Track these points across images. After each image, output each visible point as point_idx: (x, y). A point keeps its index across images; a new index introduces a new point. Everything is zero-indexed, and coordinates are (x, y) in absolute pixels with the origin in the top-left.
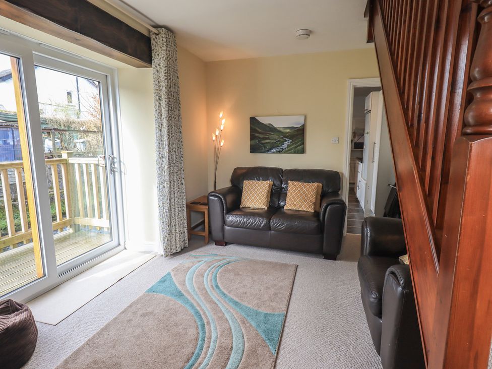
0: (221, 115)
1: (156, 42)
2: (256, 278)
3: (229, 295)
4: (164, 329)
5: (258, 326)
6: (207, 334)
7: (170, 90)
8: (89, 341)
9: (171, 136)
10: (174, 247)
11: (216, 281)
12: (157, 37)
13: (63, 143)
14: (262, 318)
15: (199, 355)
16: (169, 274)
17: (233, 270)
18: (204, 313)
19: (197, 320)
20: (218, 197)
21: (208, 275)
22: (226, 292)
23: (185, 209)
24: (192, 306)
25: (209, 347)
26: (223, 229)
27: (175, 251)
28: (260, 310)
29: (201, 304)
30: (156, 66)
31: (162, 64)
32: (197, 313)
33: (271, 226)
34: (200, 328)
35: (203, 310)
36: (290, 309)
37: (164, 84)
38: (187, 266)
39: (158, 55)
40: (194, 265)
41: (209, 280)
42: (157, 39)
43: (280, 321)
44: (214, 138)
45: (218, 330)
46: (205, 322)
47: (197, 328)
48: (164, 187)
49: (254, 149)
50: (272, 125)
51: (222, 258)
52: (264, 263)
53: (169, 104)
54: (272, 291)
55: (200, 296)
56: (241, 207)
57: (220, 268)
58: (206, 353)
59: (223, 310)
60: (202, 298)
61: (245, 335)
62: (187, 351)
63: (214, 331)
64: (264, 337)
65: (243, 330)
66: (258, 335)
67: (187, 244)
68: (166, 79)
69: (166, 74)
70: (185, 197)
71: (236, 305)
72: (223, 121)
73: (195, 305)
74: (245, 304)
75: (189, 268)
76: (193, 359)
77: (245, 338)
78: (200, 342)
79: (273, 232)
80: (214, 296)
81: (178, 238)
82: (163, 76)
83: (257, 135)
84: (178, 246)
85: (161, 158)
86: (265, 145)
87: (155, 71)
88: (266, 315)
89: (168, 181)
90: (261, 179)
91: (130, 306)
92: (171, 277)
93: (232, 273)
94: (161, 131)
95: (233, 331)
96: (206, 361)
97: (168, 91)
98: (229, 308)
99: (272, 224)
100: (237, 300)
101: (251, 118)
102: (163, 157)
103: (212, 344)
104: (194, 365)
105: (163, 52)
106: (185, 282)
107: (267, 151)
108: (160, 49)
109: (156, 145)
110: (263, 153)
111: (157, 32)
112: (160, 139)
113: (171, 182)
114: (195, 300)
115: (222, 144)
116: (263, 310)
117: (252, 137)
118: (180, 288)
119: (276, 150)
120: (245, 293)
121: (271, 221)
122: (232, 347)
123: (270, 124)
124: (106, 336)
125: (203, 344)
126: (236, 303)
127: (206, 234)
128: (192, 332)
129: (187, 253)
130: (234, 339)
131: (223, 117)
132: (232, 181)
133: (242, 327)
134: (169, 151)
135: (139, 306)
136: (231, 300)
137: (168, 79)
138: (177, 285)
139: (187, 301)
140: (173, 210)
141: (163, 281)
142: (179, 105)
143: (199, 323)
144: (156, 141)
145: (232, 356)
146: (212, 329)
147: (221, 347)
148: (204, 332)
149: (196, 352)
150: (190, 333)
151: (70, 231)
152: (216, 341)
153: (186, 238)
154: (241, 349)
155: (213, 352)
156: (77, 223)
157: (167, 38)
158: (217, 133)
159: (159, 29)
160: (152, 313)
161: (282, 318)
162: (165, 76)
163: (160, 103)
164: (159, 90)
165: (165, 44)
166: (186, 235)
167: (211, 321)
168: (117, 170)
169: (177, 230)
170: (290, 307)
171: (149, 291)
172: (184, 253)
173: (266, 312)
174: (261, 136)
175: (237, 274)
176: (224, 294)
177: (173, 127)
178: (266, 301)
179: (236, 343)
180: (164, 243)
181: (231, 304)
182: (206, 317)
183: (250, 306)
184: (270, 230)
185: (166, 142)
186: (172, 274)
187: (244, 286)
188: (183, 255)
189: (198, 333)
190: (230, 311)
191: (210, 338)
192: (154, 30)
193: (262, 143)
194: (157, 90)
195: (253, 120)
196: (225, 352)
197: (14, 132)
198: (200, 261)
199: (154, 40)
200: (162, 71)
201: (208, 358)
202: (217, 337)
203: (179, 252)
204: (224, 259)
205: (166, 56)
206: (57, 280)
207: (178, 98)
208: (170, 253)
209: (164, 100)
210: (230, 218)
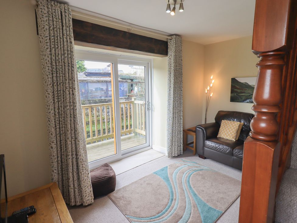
0: (212, 78)
1: (170, 44)
2: (214, 184)
3: (193, 188)
4: (154, 194)
5: (202, 212)
6: (172, 205)
7: (176, 68)
8: (124, 187)
9: (175, 93)
10: (173, 153)
11: (189, 178)
12: (171, 41)
13: (142, 89)
14: (206, 209)
15: (164, 213)
16: (167, 167)
17: (202, 175)
18: (176, 194)
19: (170, 196)
20: (202, 129)
21: (186, 174)
22: (192, 186)
23: (182, 133)
24: (171, 187)
25: (170, 211)
26: (203, 149)
27: (174, 155)
28: (207, 204)
29: (176, 188)
30: (169, 56)
31: (172, 55)
32: (172, 192)
33: (234, 153)
34: (170, 200)
35: (175, 191)
36: (228, 211)
37: (173, 65)
38: (177, 165)
39: (171, 50)
40: (181, 166)
41: (186, 176)
42: (170, 41)
43: (217, 215)
44: (206, 92)
45: (179, 205)
46: (174, 198)
47: (169, 200)
48: (170, 120)
49: (233, 99)
50: (248, 84)
51: (199, 166)
52: (225, 176)
53: (175, 76)
54: (221, 196)
55: (177, 184)
56: (218, 137)
57: (195, 172)
58: (168, 214)
59: (186, 196)
60: (178, 185)
61: (192, 214)
62: (160, 209)
63: (176, 205)
64: (202, 219)
65: (192, 211)
66: (199, 217)
67: (182, 153)
68: (174, 63)
69: (174, 60)
70: (182, 127)
71: (194, 195)
72: (213, 81)
73: (173, 187)
74: (200, 197)
75: (178, 167)
76: (161, 214)
77: (191, 215)
78: (167, 207)
79: (235, 157)
80: (185, 186)
81: (176, 148)
82: (172, 61)
83: (236, 90)
84: (176, 153)
85: (169, 104)
86: (242, 97)
87: (169, 58)
88: (210, 208)
89: (172, 117)
90: (235, 120)
91: (144, 178)
92: (167, 169)
93: (200, 177)
94: (170, 90)
95: (186, 209)
96: (166, 217)
97: (175, 68)
98: (190, 196)
99: (234, 152)
100: (196, 193)
101: (232, 79)
102: (170, 104)
103: (172, 210)
104: (160, 216)
105: (173, 48)
106: (173, 174)
107: (243, 101)
108: (172, 47)
109: (167, 97)
110: (239, 102)
111: (171, 38)
112: (169, 94)
113: (174, 118)
114: (174, 185)
115: (211, 95)
116: (210, 205)
117: (232, 92)
118: (169, 176)
119: (250, 101)
120: (203, 191)
121: (234, 150)
122: (182, 217)
123: (246, 83)
124: (130, 188)
125: (168, 208)
126: (195, 195)
127: (194, 149)
128: (166, 201)
129: (181, 158)
130: (185, 213)
131: (213, 79)
132: (216, 119)
133: (192, 209)
134: (174, 101)
135: (147, 179)
136: (193, 192)
137: (175, 62)
138: (168, 174)
139: (170, 184)
140: (174, 133)
141: (162, 170)
142: (182, 75)
143: (171, 198)
144: (167, 95)
145: (180, 221)
146: (176, 203)
147: (176, 214)
148: (171, 203)
149: (163, 211)
150: (164, 201)
151: (133, 134)
152: (175, 210)
153: (182, 149)
154: (186, 220)
155: (171, 215)
156: (136, 131)
157: (176, 40)
158: (208, 88)
159: (172, 36)
160: (151, 184)
161: (219, 214)
162: (174, 61)
163: (170, 76)
164: (170, 68)
165: (175, 44)
166: (182, 147)
167: (177, 199)
168: (150, 109)
169: (176, 144)
170: (229, 210)
171: (154, 173)
172: (179, 158)
173: (211, 207)
174: (239, 91)
175: (204, 178)
176: (190, 187)
177: (177, 88)
178: (214, 200)
179: (185, 216)
180: (168, 150)
181: (192, 194)
182: (176, 196)
183: (203, 199)
184: (233, 156)
185: (172, 96)
186: (168, 167)
187: (204, 186)
188: (178, 158)
189: (168, 202)
190: (189, 198)
191: (173, 207)
192: (170, 38)
193: (239, 96)
194: (169, 69)
195: (234, 81)
196: (177, 218)
197: (124, 84)
198: (185, 165)
199: (169, 42)
200: (172, 58)
201: (167, 217)
202: (176, 208)
203: (177, 156)
204: (200, 167)
205: (175, 50)
206: (121, 157)
207: (181, 71)
208: (171, 156)
209: (172, 74)
210: (208, 143)
